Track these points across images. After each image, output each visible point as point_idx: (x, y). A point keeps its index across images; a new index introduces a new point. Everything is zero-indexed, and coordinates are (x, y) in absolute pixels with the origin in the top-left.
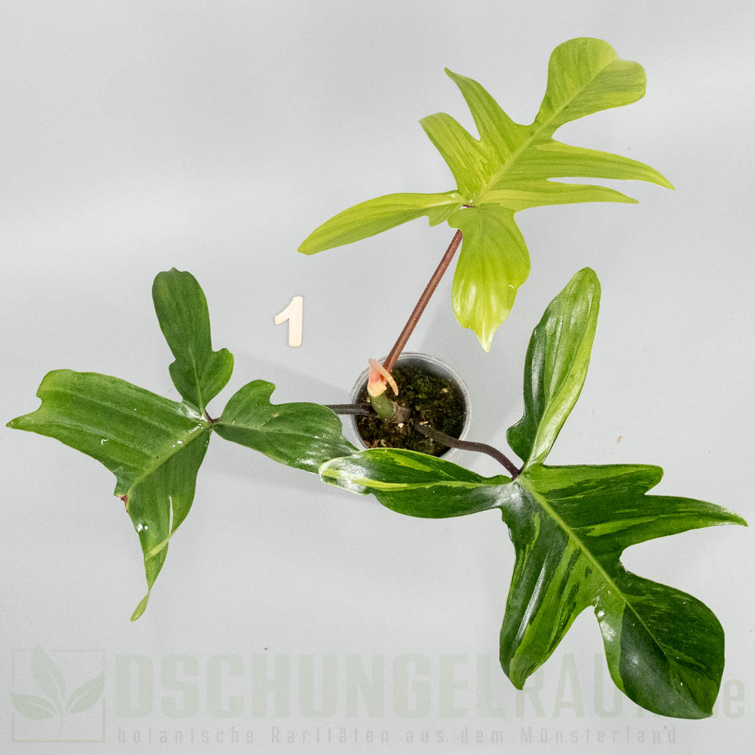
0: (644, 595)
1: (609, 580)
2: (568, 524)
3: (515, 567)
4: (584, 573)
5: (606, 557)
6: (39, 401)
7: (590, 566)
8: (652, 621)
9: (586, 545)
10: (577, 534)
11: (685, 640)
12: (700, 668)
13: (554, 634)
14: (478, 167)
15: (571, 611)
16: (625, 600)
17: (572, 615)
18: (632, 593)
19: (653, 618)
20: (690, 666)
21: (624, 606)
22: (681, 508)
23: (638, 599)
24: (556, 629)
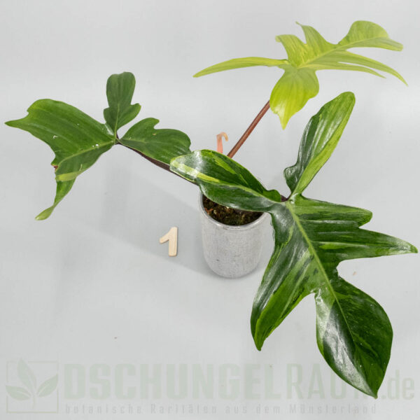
0: (347, 294)
1: (327, 279)
2: (310, 238)
3: (272, 256)
4: (313, 271)
5: (328, 264)
6: (28, 113)
7: (318, 268)
8: (349, 314)
9: (318, 254)
10: (314, 245)
11: (368, 331)
12: (374, 355)
13: (287, 306)
14: (302, 54)
15: (300, 293)
16: (335, 296)
17: (301, 296)
18: (339, 292)
19: (351, 312)
20: (368, 351)
21: (334, 301)
22: (380, 240)
23: (342, 296)
24: (288, 303)
